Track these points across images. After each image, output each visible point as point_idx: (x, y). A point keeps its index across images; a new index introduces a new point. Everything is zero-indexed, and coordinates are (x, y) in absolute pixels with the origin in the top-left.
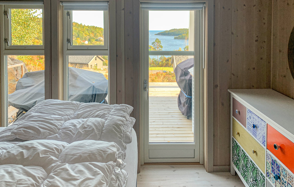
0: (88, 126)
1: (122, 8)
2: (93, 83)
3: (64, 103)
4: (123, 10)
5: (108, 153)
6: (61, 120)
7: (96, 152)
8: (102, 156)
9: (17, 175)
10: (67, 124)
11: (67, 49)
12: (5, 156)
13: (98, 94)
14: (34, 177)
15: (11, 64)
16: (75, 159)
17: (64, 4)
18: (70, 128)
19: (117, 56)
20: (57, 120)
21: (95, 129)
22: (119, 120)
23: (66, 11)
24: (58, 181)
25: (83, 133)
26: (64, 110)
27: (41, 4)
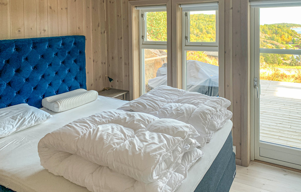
0: (181, 109)
1: (230, 8)
2: (211, 76)
3: (172, 89)
4: (231, 9)
5: (179, 130)
6: (165, 102)
7: (171, 128)
8: (173, 131)
9: (116, 130)
10: (167, 106)
11: (186, 45)
12: (116, 118)
13: (214, 87)
14: (124, 134)
15: (160, 56)
16: (156, 129)
17: (182, 6)
18: (168, 109)
19: (225, 52)
20: (161, 101)
21: (185, 112)
22: (208, 109)
23: (185, 12)
24: (136, 140)
25: (175, 114)
26: (170, 95)
27: (165, 8)
